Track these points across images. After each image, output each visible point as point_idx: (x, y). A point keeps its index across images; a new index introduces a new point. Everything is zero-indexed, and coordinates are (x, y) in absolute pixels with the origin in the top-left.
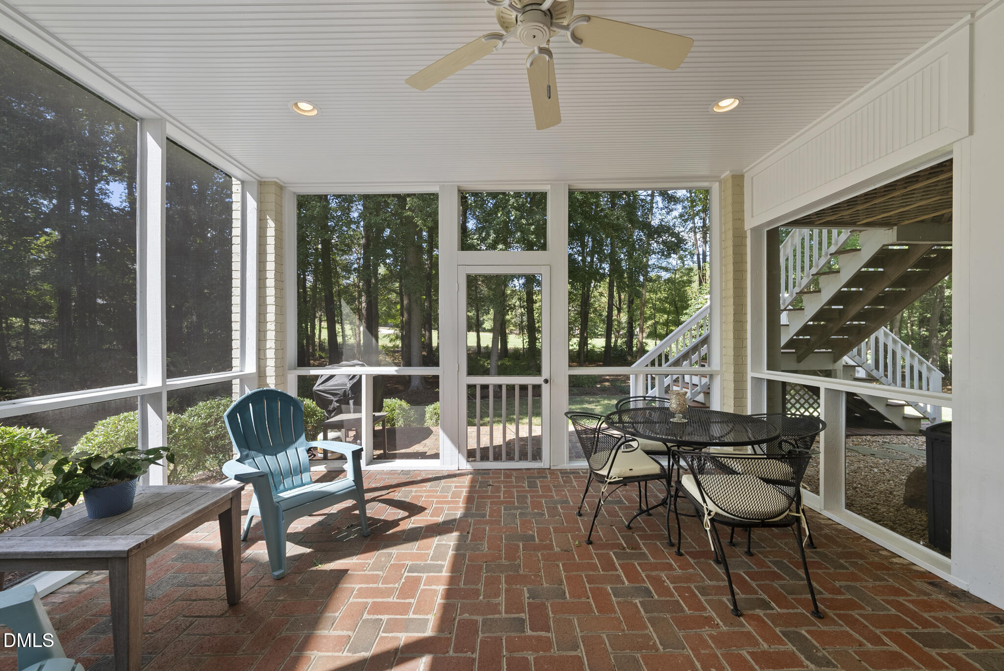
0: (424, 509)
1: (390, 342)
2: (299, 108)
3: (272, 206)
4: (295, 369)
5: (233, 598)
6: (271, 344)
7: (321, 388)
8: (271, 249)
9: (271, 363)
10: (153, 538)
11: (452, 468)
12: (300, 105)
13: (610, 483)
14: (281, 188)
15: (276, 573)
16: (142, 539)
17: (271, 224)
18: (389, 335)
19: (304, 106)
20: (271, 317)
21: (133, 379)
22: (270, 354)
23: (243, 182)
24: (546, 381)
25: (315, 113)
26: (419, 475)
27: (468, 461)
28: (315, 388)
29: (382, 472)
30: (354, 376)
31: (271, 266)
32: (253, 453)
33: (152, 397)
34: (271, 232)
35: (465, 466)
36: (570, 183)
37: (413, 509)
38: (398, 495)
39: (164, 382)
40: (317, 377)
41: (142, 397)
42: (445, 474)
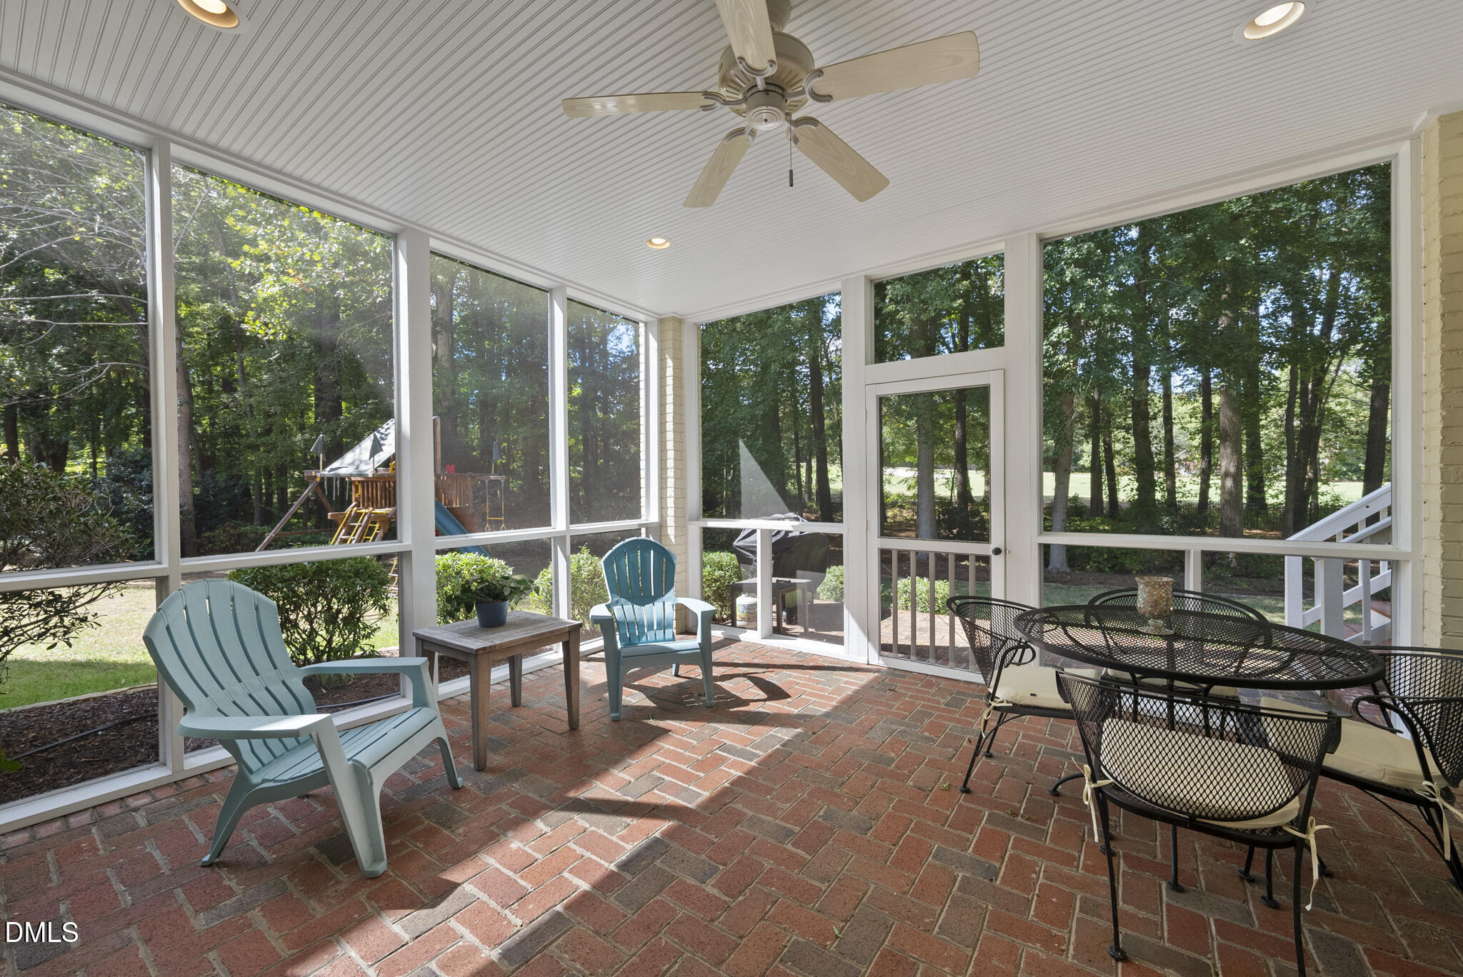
0: (788, 696)
1: (909, 489)
2: (653, 244)
3: (669, 344)
4: (698, 520)
5: (574, 725)
6: (670, 492)
7: (741, 544)
8: (669, 390)
9: (671, 512)
10: (495, 646)
11: (861, 660)
12: (653, 240)
13: (995, 708)
14: (679, 321)
15: (613, 715)
16: (488, 644)
17: (670, 363)
18: (906, 480)
19: (657, 241)
20: (670, 463)
21: (547, 522)
22: (670, 502)
23: (646, 324)
24: (997, 551)
25: (668, 245)
26: (813, 660)
27: (880, 655)
28: (735, 543)
29: (777, 650)
30: (779, 532)
31: (670, 408)
32: (623, 600)
33: (560, 539)
34: (670, 372)
35: (876, 660)
36: (1040, 230)
37: (775, 693)
38: (773, 677)
39: (568, 527)
40: (738, 531)
41: (555, 538)
42: (846, 665)
